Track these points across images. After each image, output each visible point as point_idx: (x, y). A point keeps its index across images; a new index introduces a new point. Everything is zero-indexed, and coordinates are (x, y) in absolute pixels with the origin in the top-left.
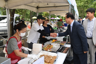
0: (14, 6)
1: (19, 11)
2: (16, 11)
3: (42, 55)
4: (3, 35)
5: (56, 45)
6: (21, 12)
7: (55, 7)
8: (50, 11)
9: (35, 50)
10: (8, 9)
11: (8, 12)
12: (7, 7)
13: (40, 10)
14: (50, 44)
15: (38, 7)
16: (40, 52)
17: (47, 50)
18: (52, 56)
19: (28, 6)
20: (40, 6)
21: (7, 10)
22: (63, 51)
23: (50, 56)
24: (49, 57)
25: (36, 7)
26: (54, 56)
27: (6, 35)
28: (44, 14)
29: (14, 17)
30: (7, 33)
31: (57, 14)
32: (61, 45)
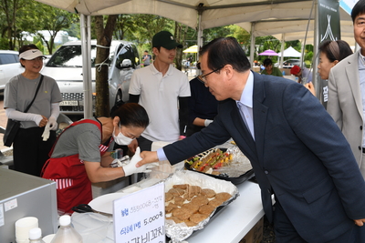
0: (108, 5)
3: (178, 186)
4: (73, 112)
6: (145, 25)
7: (269, 7)
8: (254, 23)
10: (86, 17)
11: (86, 24)
12: (81, 9)
13: (213, 19)
14: (221, 149)
15: (201, 4)
16: (172, 174)
17: (204, 168)
19: (162, 3)
21: (82, 18)
23: (208, 190)
24: (203, 195)
25: (194, 4)
26: (224, 191)
27: (79, 112)
28: (235, 36)
29: (109, 45)
30: (83, 107)
31: (284, 34)
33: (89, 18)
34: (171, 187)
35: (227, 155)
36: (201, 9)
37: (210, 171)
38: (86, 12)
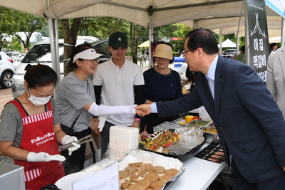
0: (72, 10)
1: (99, 24)
2: (92, 23)
3: (133, 164)
5: (192, 135)
6: (106, 25)
7: (207, 7)
8: (196, 21)
9: (116, 147)
10: (53, 21)
11: (54, 27)
12: (50, 14)
13: (161, 19)
14: (170, 130)
15: (151, 7)
16: (128, 154)
17: (155, 147)
18: (167, 168)
19: (118, 7)
20: (158, 4)
22: (213, 154)
23: (158, 166)
24: (154, 171)
25: (145, 7)
26: (173, 168)
28: (181, 31)
29: (74, 43)
31: (221, 29)
32: (206, 136)
33: (56, 21)
34: (127, 166)
35: (175, 135)
36: (151, 10)
37: (160, 150)
38: (54, 17)
